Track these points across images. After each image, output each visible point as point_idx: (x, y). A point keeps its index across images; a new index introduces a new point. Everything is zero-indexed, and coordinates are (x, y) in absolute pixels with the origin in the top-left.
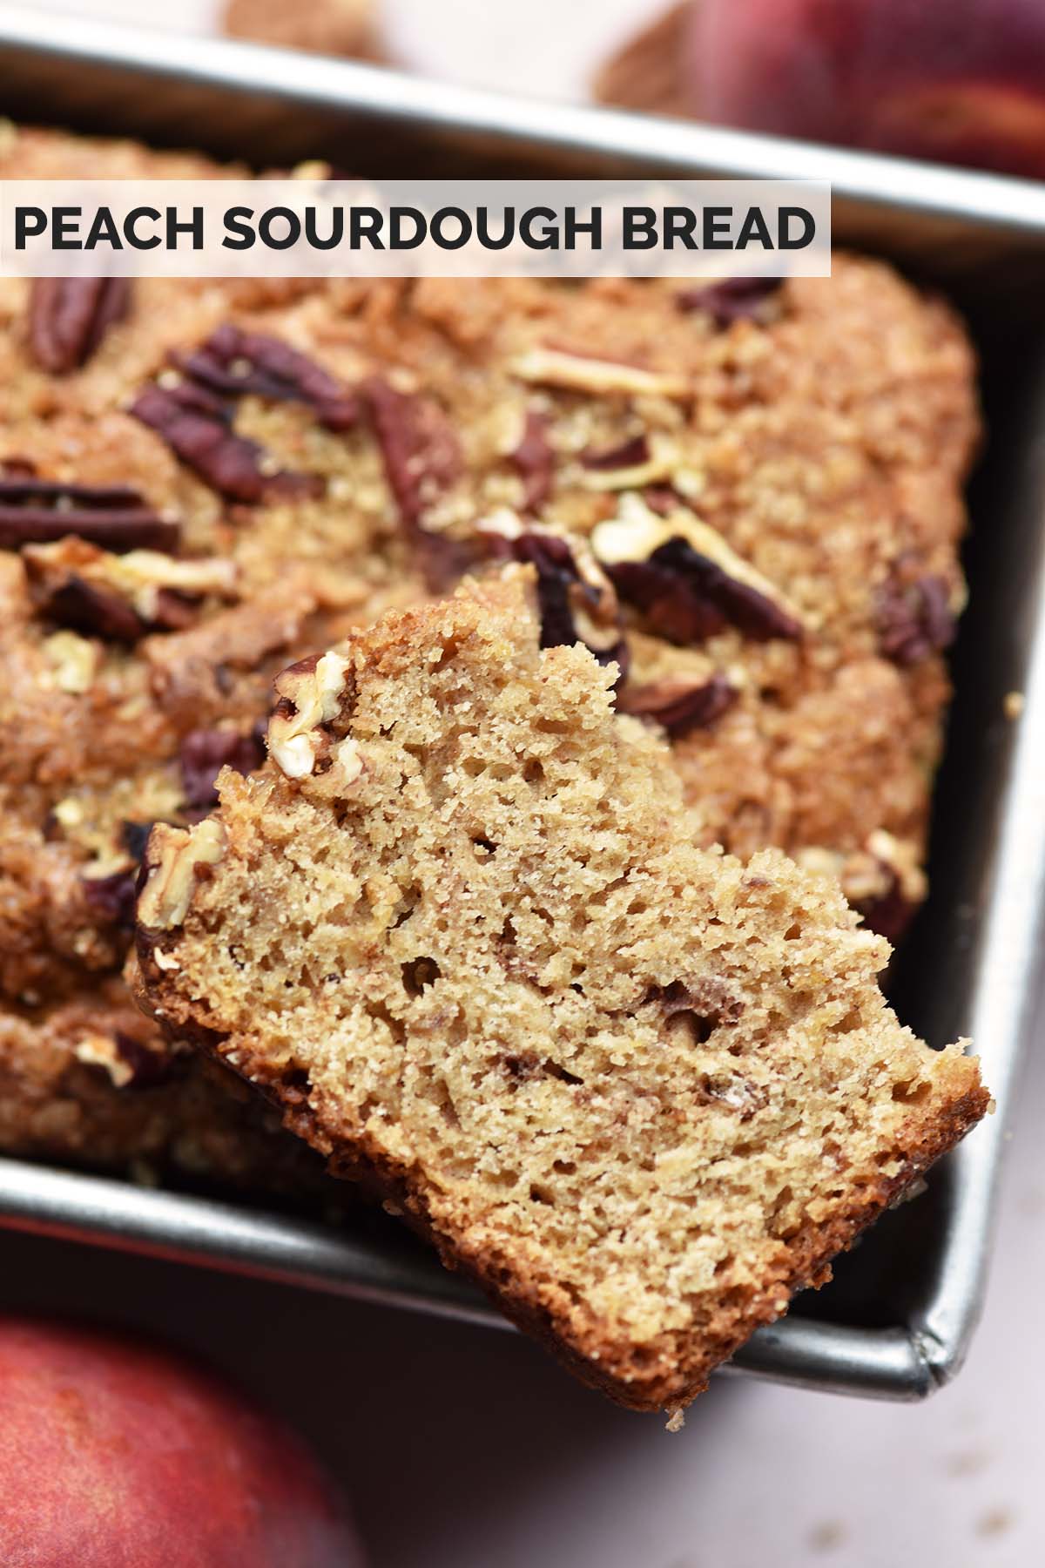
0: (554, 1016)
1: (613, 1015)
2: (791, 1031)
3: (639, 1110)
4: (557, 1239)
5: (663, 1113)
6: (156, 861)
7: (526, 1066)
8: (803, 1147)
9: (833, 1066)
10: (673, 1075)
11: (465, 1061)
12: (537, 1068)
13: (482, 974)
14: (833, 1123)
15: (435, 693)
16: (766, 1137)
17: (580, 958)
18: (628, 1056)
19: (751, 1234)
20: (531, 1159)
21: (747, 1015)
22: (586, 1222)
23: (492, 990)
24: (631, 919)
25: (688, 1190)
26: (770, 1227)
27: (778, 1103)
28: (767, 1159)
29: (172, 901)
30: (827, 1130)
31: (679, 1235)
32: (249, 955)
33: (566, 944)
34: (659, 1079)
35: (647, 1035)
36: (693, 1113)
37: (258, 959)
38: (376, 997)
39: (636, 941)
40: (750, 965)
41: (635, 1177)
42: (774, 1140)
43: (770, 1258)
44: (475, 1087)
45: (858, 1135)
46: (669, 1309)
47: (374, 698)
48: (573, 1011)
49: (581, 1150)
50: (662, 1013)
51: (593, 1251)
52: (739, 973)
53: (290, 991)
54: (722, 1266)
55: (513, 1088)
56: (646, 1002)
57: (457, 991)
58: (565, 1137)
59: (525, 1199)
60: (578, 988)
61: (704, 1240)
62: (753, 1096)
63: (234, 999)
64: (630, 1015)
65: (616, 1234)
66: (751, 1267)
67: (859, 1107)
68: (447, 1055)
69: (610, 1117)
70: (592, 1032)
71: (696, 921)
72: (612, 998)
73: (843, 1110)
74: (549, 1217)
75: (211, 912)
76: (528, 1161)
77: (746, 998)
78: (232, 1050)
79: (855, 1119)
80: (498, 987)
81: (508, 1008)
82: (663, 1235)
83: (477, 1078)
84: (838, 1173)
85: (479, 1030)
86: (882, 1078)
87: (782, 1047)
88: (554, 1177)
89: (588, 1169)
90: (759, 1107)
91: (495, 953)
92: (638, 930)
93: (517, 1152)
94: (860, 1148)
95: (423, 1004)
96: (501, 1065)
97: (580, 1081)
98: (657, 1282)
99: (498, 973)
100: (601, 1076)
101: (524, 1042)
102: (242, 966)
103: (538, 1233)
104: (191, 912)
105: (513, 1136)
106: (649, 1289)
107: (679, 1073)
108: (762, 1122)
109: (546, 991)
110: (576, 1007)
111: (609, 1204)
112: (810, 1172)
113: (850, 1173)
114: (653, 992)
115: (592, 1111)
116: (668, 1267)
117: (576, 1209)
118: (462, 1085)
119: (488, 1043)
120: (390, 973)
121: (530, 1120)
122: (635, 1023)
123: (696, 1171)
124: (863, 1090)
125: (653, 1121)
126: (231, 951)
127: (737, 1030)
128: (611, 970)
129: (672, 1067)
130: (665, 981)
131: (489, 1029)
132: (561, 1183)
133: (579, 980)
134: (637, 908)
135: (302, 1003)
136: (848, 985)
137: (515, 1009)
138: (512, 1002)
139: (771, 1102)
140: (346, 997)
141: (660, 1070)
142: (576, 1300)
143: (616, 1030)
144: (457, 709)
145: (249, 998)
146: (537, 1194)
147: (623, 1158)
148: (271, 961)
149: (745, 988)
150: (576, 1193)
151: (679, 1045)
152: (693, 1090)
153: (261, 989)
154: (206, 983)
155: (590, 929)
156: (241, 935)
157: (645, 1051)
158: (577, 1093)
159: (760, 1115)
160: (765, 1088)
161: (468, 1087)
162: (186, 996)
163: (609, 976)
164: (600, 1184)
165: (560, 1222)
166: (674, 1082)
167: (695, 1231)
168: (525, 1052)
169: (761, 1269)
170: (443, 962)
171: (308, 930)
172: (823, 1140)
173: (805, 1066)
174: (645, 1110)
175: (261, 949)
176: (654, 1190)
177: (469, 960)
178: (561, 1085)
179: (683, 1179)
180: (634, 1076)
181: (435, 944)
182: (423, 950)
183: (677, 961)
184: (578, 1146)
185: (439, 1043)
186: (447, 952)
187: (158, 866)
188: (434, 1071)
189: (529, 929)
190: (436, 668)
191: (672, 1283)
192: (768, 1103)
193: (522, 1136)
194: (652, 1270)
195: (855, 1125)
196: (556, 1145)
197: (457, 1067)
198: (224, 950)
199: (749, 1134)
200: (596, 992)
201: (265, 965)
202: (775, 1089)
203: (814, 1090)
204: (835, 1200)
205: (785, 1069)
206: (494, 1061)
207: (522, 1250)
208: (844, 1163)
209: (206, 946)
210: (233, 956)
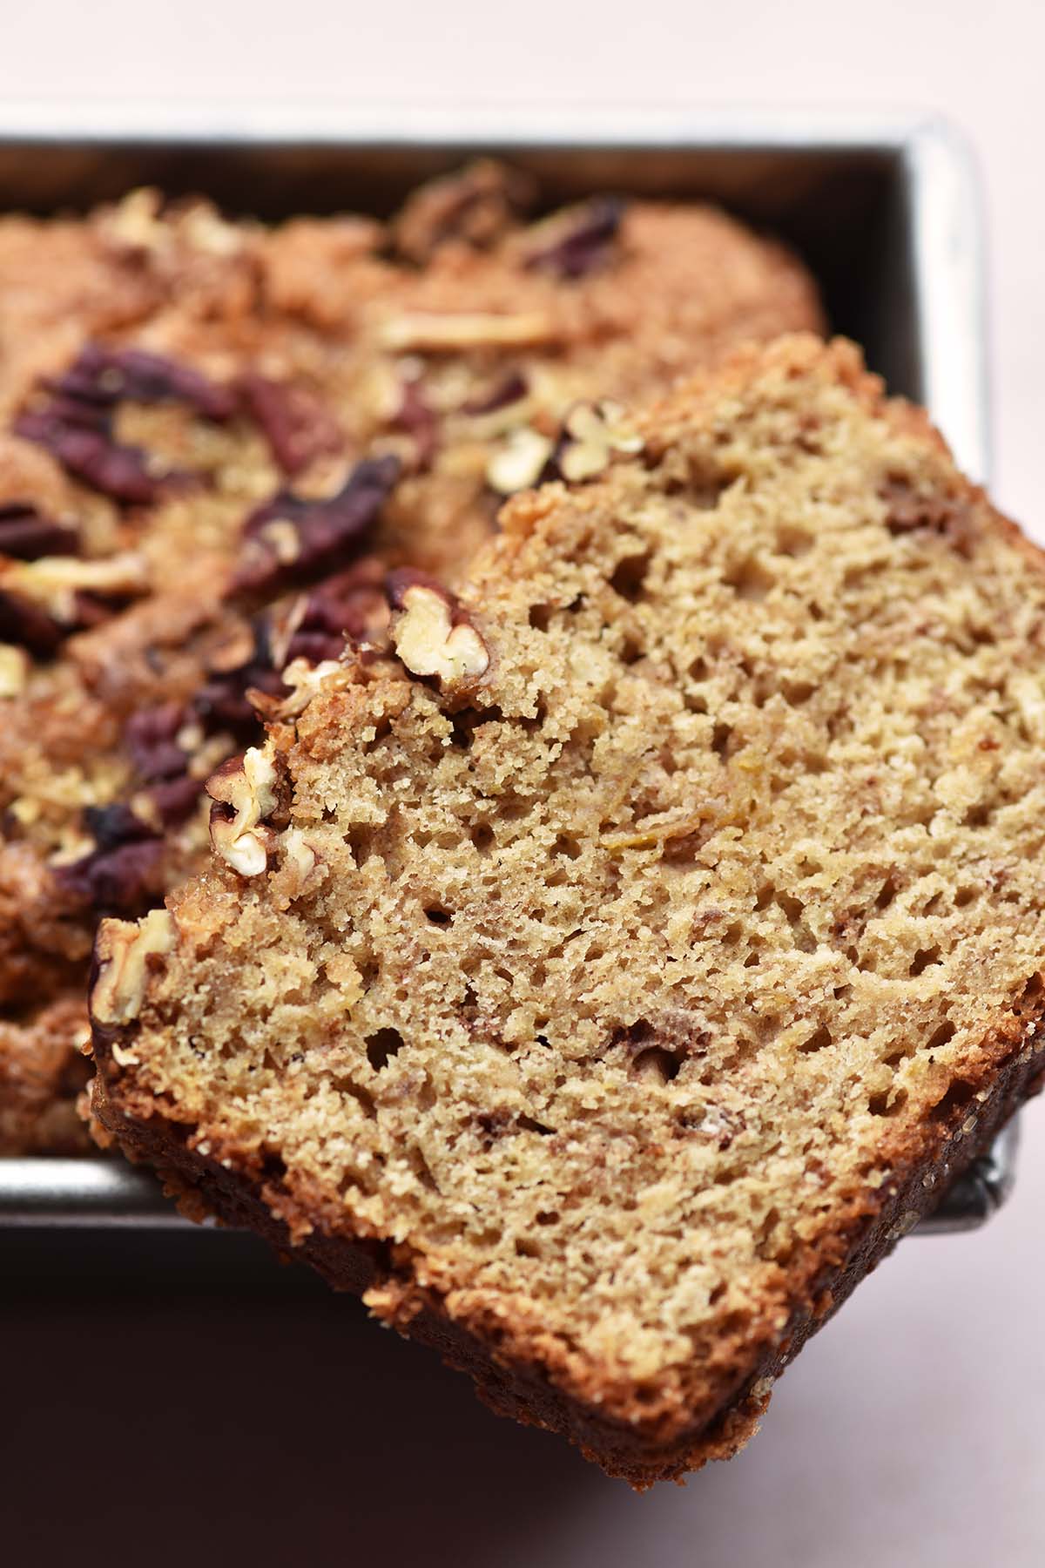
0: (521, 1070)
1: (581, 1062)
2: (760, 1055)
3: (616, 1150)
4: (546, 1290)
5: (641, 1152)
6: (106, 956)
7: (499, 1122)
8: (782, 1168)
9: (806, 1084)
10: (647, 1112)
11: (438, 1125)
12: (511, 1122)
13: (445, 1038)
14: (812, 1141)
15: (372, 772)
16: (748, 1162)
17: (542, 1009)
18: (600, 1100)
19: (742, 1258)
20: (513, 1215)
21: (714, 1044)
22: (574, 1269)
23: (458, 1052)
24: (589, 966)
25: (673, 1224)
26: (761, 1251)
27: (755, 1127)
28: (750, 1183)
29: (126, 994)
30: (807, 1148)
31: (669, 1269)
32: (209, 1044)
33: (526, 1000)
34: (633, 1117)
35: (617, 1077)
36: (670, 1146)
37: (218, 1047)
38: (342, 1072)
39: (595, 986)
40: (713, 995)
41: (617, 1217)
42: (755, 1163)
43: (763, 1280)
44: (450, 1149)
45: (838, 1148)
46: (668, 1344)
47: (311, 785)
48: (538, 1063)
49: (562, 1199)
50: (629, 1053)
51: (585, 1297)
52: (702, 1004)
53: (254, 1073)
54: (716, 1294)
55: (487, 1147)
56: (611, 1046)
57: (423, 1056)
58: (545, 1188)
59: (510, 1255)
60: (542, 1040)
61: (694, 1270)
62: (729, 1122)
63: (198, 1088)
64: (597, 1060)
65: (605, 1277)
66: (747, 1292)
67: (836, 1120)
68: (418, 1122)
69: (588, 1162)
70: (560, 1081)
71: (654, 959)
72: (579, 1045)
73: (821, 1126)
74: (536, 1269)
75: (165, 1003)
76: (510, 1217)
77: (712, 1028)
78: (202, 1141)
79: (833, 1134)
80: (462, 1048)
81: (474, 1068)
82: (654, 1272)
83: (451, 1141)
84: (823, 1188)
85: (449, 1092)
86: (857, 1090)
87: (753, 1071)
88: (538, 1228)
89: (571, 1217)
90: (736, 1132)
91: (457, 1016)
92: (597, 974)
93: (498, 1209)
94: (842, 1161)
95: (389, 1073)
96: (474, 1125)
97: (552, 1131)
98: (652, 1317)
99: (461, 1033)
100: (574, 1122)
101: (496, 1098)
102: (203, 1055)
103: (528, 1287)
104: (146, 1004)
105: (493, 1194)
106: (646, 1326)
107: (652, 1109)
108: (741, 1147)
109: (510, 1048)
110: (543, 1059)
111: (596, 1248)
112: (794, 1191)
113: (834, 1187)
114: (619, 1033)
115: (569, 1158)
116: (661, 1302)
117: (562, 1259)
118: (437, 1149)
119: (458, 1106)
120: (355, 1048)
121: (508, 1176)
122: (604, 1066)
123: (680, 1204)
124: (838, 1103)
125: (631, 1159)
126: (190, 1040)
127: (706, 1059)
128: (575, 1018)
129: (644, 1104)
130: (629, 1021)
131: (458, 1090)
132: (545, 1234)
133: (543, 1032)
134: (594, 954)
135: (267, 1086)
136: (812, 1003)
137: (482, 1067)
138: (478, 1062)
139: (749, 1126)
140: (312, 1075)
141: (634, 1109)
142: (573, 1348)
143: (585, 1075)
144: (397, 785)
145: (214, 1087)
146: (524, 1249)
147: (605, 1201)
148: (232, 1048)
149: (710, 1019)
150: (561, 1243)
151: (650, 1083)
152: (668, 1124)
153: (225, 1078)
154: (168, 1075)
155: (549, 982)
156: (199, 1025)
157: (615, 1092)
158: (552, 1142)
159: (738, 1139)
160: (739, 1114)
161: (443, 1150)
162: (149, 1091)
163: (574, 1024)
164: (584, 1230)
165: (548, 1273)
166: (649, 1118)
167: (685, 1264)
168: (497, 1109)
169: (757, 1292)
170: (407, 1031)
171: (266, 1013)
172: (804, 1159)
173: (778, 1087)
174: (622, 1150)
175: (221, 1035)
176: (639, 1228)
177: (432, 1026)
178: (535, 1136)
179: (668, 1213)
180: (608, 1117)
181: (396, 1015)
182: (385, 1021)
183: (639, 1001)
184: (560, 1194)
185: (410, 1110)
186: (408, 1021)
187: (109, 961)
188: (407, 1138)
189: (489, 988)
190: (370, 747)
191: (667, 1316)
192: (745, 1128)
193: (503, 1194)
194: (646, 1306)
195: (835, 1140)
196: (536, 1197)
197: (430, 1132)
198: (183, 1040)
199: (729, 1159)
200: (561, 1041)
201: (226, 1053)
202: (750, 1113)
203: (789, 1111)
204: (822, 1215)
205: (758, 1092)
206: (466, 1122)
207: (513, 1307)
208: (828, 1178)
209: (164, 1038)
210: (193, 1046)
